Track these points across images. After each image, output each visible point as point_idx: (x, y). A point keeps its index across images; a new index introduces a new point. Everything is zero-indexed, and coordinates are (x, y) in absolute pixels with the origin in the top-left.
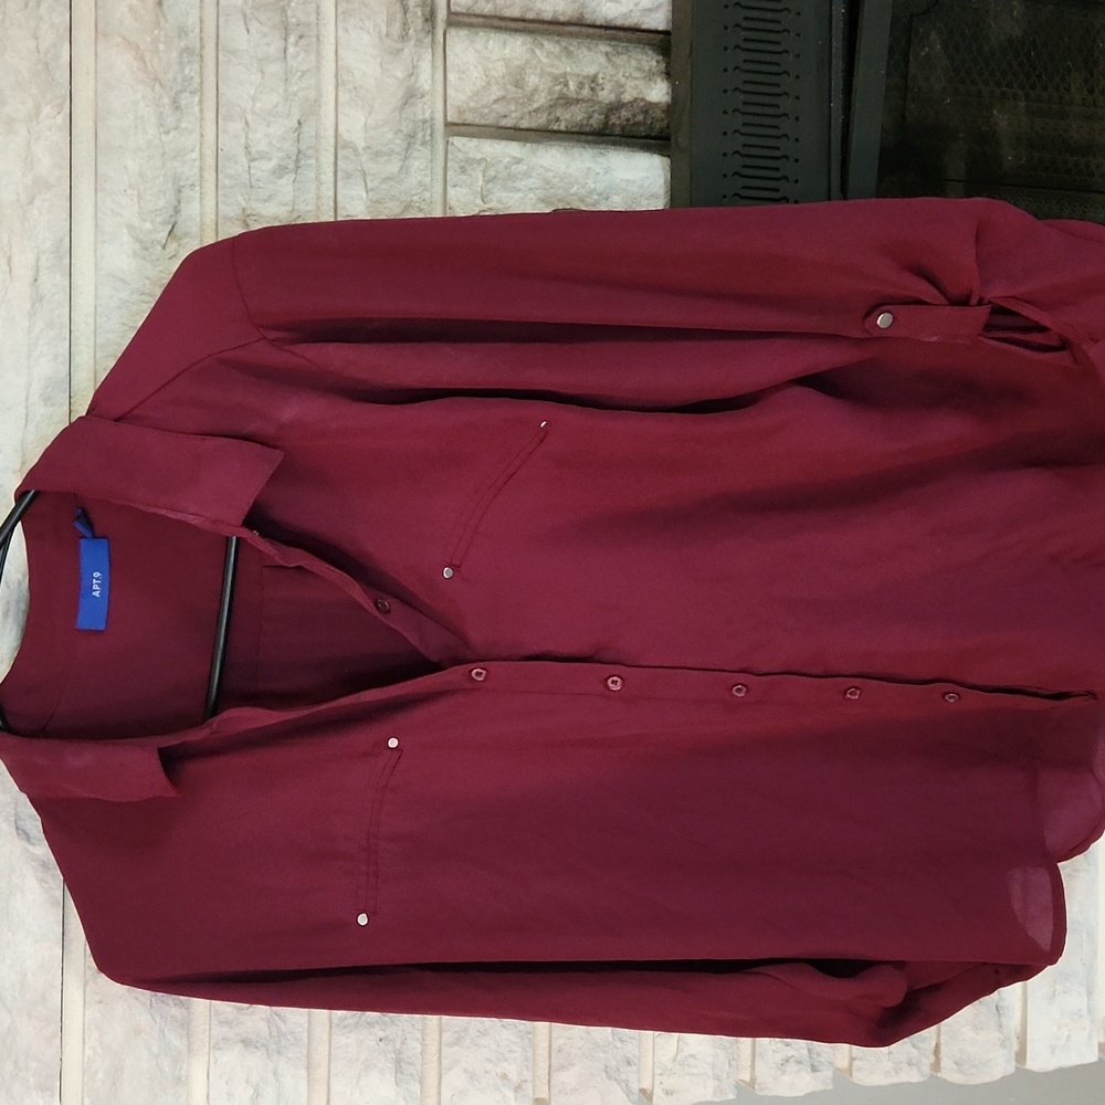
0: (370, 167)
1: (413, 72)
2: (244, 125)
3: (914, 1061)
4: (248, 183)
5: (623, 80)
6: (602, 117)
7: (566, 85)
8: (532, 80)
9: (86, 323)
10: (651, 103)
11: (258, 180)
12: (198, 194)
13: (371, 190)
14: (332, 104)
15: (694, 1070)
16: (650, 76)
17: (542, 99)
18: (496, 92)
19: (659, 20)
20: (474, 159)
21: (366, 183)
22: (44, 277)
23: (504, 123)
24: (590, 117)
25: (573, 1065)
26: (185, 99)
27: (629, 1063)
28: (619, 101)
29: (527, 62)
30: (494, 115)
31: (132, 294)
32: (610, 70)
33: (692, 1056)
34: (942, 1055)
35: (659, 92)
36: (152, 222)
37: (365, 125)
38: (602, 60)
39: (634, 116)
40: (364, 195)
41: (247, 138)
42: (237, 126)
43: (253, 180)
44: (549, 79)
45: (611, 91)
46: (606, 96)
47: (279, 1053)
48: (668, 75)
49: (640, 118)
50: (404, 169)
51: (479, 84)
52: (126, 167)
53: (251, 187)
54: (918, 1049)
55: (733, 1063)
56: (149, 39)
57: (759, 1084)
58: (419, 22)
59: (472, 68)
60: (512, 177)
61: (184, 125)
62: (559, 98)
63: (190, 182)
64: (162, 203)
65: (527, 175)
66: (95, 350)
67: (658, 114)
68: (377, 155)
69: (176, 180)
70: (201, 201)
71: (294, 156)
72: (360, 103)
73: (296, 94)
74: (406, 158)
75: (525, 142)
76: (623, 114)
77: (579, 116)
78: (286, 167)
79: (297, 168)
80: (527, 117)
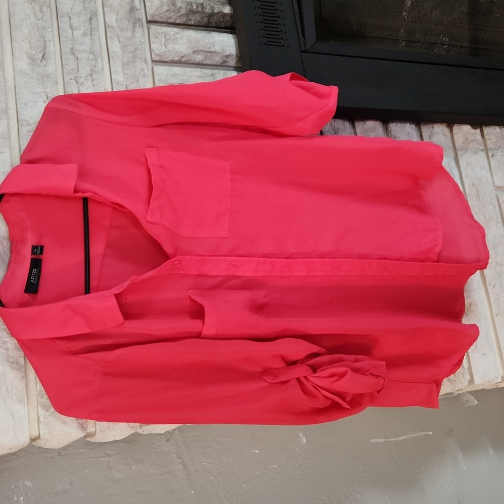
0: (120, 34)
1: (132, 1)
2: (68, 17)
4: (73, 39)
5: (213, 5)
6: (207, 19)
7: (192, 6)
8: (179, 4)
9: (11, 92)
10: (225, 14)
11: (76, 37)
12: (52, 44)
13: (122, 42)
14: (102, 15)
16: (223, 4)
17: (183, 11)
18: (165, 8)
20: (160, 33)
21: (119, 40)
23: (171, 21)
26: (44, 9)
28: (213, 13)
30: (166, 17)
31: (30, 78)
32: (208, 2)
35: (227, 10)
36: (36, 51)
37: (116, 19)
39: (219, 19)
40: (119, 44)
41: (70, 22)
42: (67, 19)
43: (74, 37)
44: (185, 3)
45: (209, 9)
46: (208, 10)
48: (230, 4)
49: (222, 19)
50: (133, 35)
51: (159, 5)
52: (23, 32)
53: (74, 40)
60: (176, 39)
61: (45, 18)
62: (190, 11)
63: (49, 39)
64: (39, 44)
65: (181, 38)
66: (16, 101)
67: (229, 18)
68: (122, 30)
69: (43, 37)
70: (54, 47)
71: (90, 30)
72: (113, 11)
73: (88, 8)
74: (133, 32)
75: (179, 28)
76: (215, 18)
77: (199, 19)
78: (87, 33)
79: (91, 35)
80: (178, 18)
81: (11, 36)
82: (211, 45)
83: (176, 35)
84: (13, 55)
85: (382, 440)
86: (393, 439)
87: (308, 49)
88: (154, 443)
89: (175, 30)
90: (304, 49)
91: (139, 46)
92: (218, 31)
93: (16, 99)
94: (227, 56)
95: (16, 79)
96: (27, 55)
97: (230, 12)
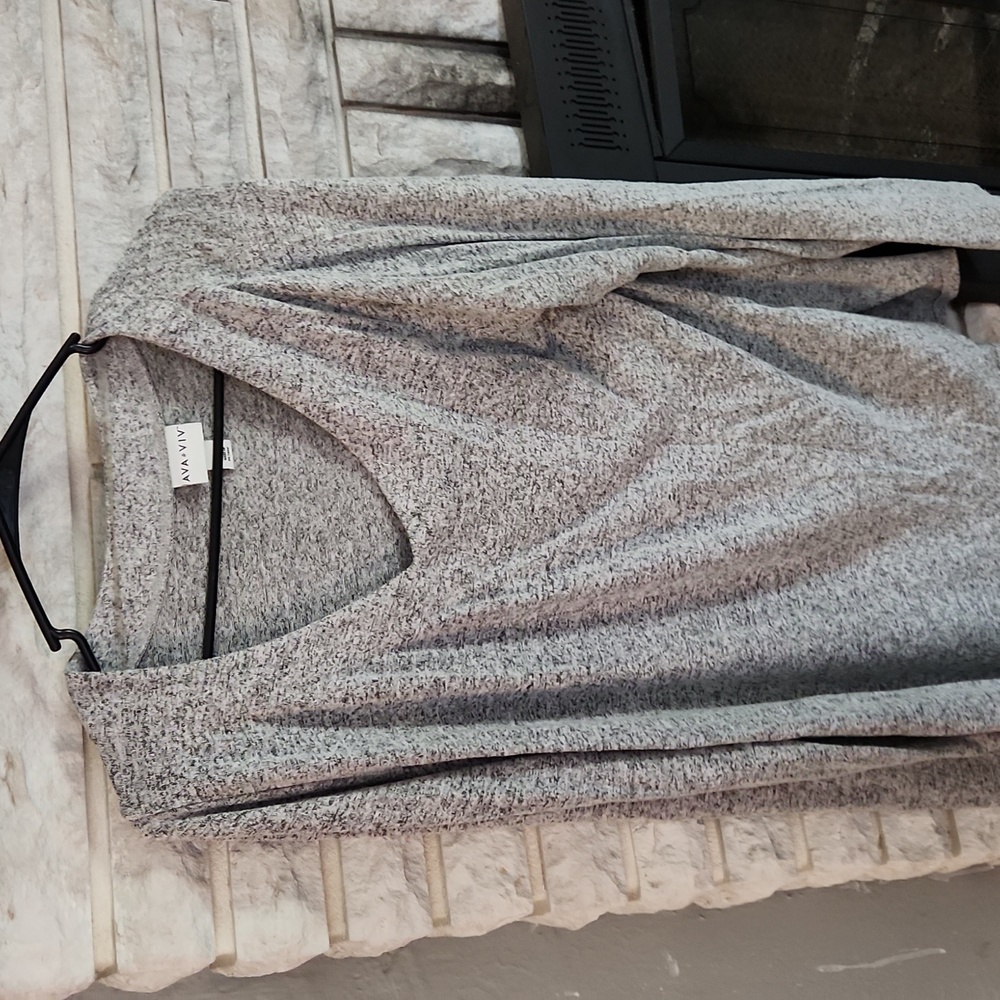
0: (288, 127)
1: (313, 63)
2: (185, 96)
3: (865, 847)
4: (192, 138)
5: (475, 70)
6: (463, 97)
7: (433, 72)
8: (406, 68)
9: (67, 245)
10: (499, 86)
11: (201, 134)
12: (151, 148)
13: (292, 143)
14: (251, 90)
15: (673, 859)
16: (495, 68)
17: (415, 83)
18: (379, 76)
19: (494, 34)
20: (368, 125)
21: (286, 139)
22: (32, 201)
23: (388, 101)
24: (454, 97)
25: (563, 858)
26: (137, 80)
27: (613, 855)
28: (475, 85)
29: (401, 55)
30: (380, 94)
31: (106, 217)
32: (464, 63)
33: (669, 846)
34: (888, 843)
35: (503, 79)
36: (118, 162)
37: (281, 98)
38: (457, 58)
39: (488, 96)
40: (286, 148)
41: (188, 105)
42: (181, 99)
43: (196, 133)
44: (419, 67)
45: (467, 78)
46: (464, 80)
47: (294, 852)
48: (509, 67)
49: (492, 98)
50: (315, 130)
51: (365, 71)
52: (93, 125)
53: (196, 140)
54: (865, 835)
55: (707, 854)
56: (105, 35)
57: (733, 875)
58: (314, 30)
59: (358, 61)
60: (401, 137)
61: (136, 98)
62: (429, 81)
63: (145, 138)
64: (125, 148)
65: (412, 135)
66: (77, 262)
67: (506, 96)
68: (293, 118)
69: (134, 135)
70: (155, 154)
71: (227, 119)
72: (275, 84)
73: (224, 77)
74: (315, 123)
75: (406, 115)
76: (479, 94)
77: (446, 97)
78: (222, 127)
79: (231, 129)
80: (405, 97)
81: (69, 134)
82: (470, 147)
83: (401, 130)
84: (71, 172)
85: (841, 968)
86: (862, 966)
87: (667, 153)
88: (359, 978)
89: (399, 118)
90: (661, 155)
91: (326, 152)
92: (485, 122)
93: (77, 258)
94: (505, 169)
95: (77, 219)
96: (99, 171)
97: (509, 83)
